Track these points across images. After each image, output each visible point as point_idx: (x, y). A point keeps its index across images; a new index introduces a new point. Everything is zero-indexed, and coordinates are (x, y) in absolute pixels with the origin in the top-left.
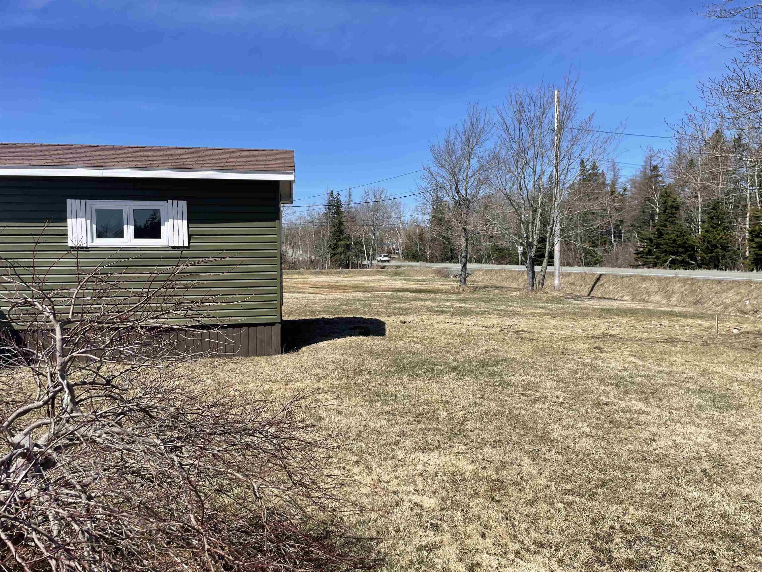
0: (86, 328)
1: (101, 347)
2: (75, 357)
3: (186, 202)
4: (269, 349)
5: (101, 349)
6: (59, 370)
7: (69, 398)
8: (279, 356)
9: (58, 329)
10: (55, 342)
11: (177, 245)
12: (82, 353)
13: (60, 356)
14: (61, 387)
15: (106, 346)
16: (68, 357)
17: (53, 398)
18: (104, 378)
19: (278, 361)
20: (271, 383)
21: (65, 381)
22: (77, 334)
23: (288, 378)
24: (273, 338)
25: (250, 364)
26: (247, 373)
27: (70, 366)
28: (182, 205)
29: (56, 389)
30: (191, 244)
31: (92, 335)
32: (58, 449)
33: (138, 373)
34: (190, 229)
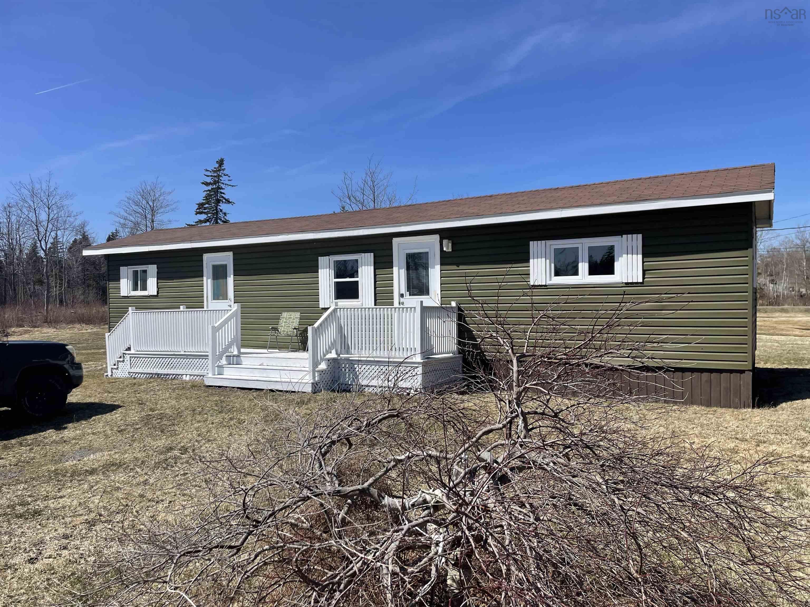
0: (538, 362)
1: (550, 381)
2: (528, 388)
3: (641, 235)
4: (737, 400)
5: (550, 383)
6: (515, 399)
7: (523, 425)
8: (750, 410)
9: (515, 361)
10: (513, 373)
11: (630, 281)
12: (534, 385)
13: (516, 386)
14: (516, 413)
15: (553, 381)
16: (522, 388)
17: (511, 422)
18: (552, 410)
19: (748, 416)
20: (737, 441)
21: (520, 409)
22: (530, 367)
23: (759, 438)
24: (742, 388)
25: (711, 416)
26: (707, 425)
27: (524, 396)
28: (637, 239)
29: (513, 415)
30: (646, 280)
31: (542, 370)
32: (512, 469)
33: (584, 409)
34: (645, 263)
